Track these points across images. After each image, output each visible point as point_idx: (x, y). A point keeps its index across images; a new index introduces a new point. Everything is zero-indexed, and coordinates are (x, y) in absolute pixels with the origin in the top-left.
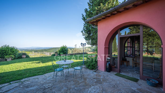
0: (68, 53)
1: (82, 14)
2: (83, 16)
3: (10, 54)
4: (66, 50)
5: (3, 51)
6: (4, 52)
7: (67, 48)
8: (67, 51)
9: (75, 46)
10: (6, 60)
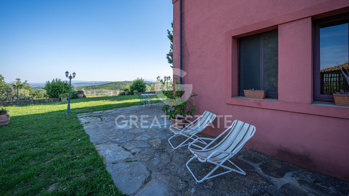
0: (145, 90)
1: (168, 30)
2: (169, 33)
3: (65, 92)
4: (142, 86)
5: (55, 87)
6: (57, 88)
7: (144, 82)
8: (145, 88)
9: (156, 79)
10: (60, 100)
